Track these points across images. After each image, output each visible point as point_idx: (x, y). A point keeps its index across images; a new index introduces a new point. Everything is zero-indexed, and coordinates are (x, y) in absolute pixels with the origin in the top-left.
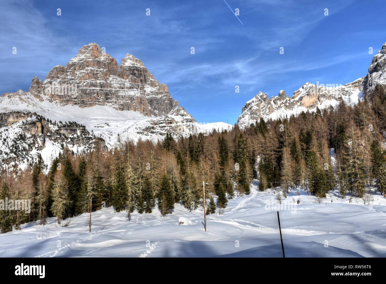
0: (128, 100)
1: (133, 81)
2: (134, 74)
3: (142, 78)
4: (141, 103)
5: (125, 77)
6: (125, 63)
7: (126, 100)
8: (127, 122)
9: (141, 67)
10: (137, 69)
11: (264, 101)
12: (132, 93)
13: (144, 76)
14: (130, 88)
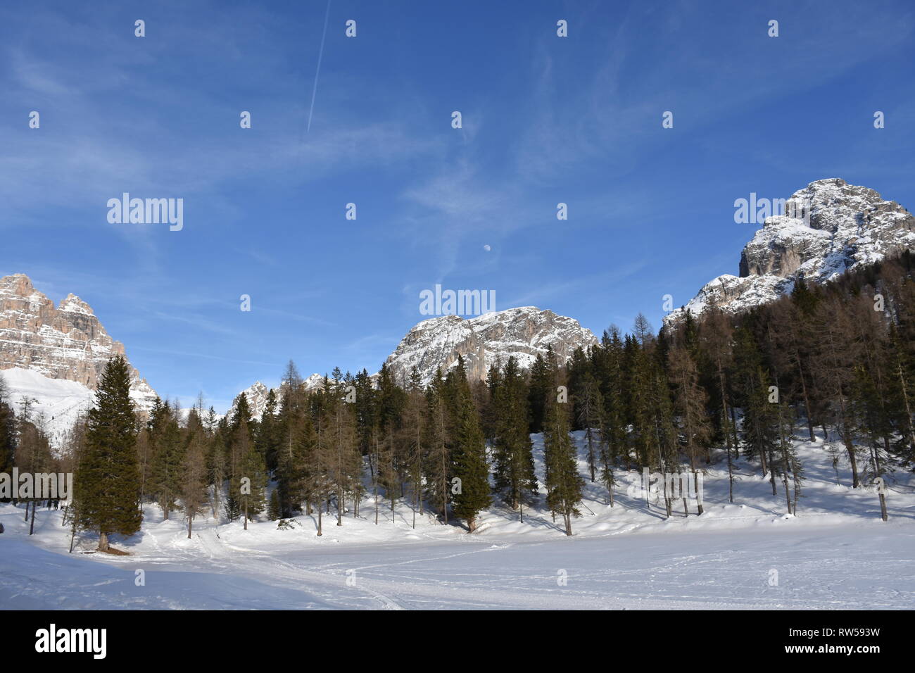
0: (65, 364)
1: (76, 336)
2: (77, 325)
3: (88, 331)
4: (85, 370)
5: (65, 329)
6: (66, 307)
7: (63, 364)
8: (66, 399)
9: (89, 315)
10: (83, 317)
11: (262, 393)
12: (73, 354)
13: (92, 328)
14: (71, 346)
